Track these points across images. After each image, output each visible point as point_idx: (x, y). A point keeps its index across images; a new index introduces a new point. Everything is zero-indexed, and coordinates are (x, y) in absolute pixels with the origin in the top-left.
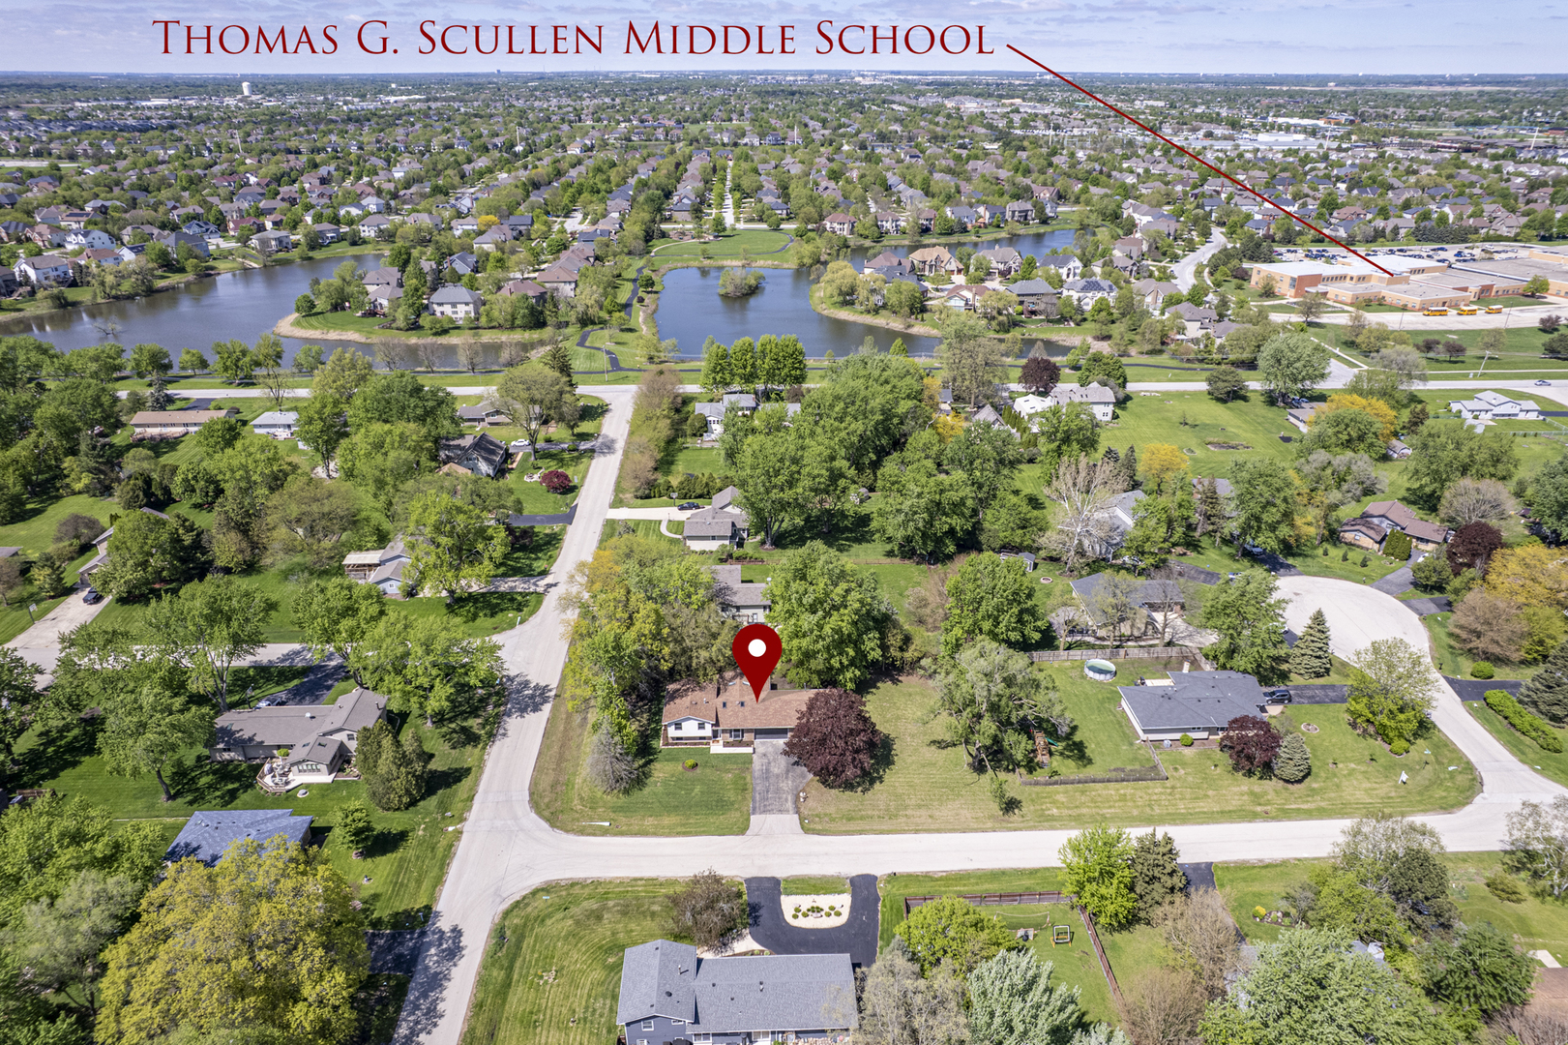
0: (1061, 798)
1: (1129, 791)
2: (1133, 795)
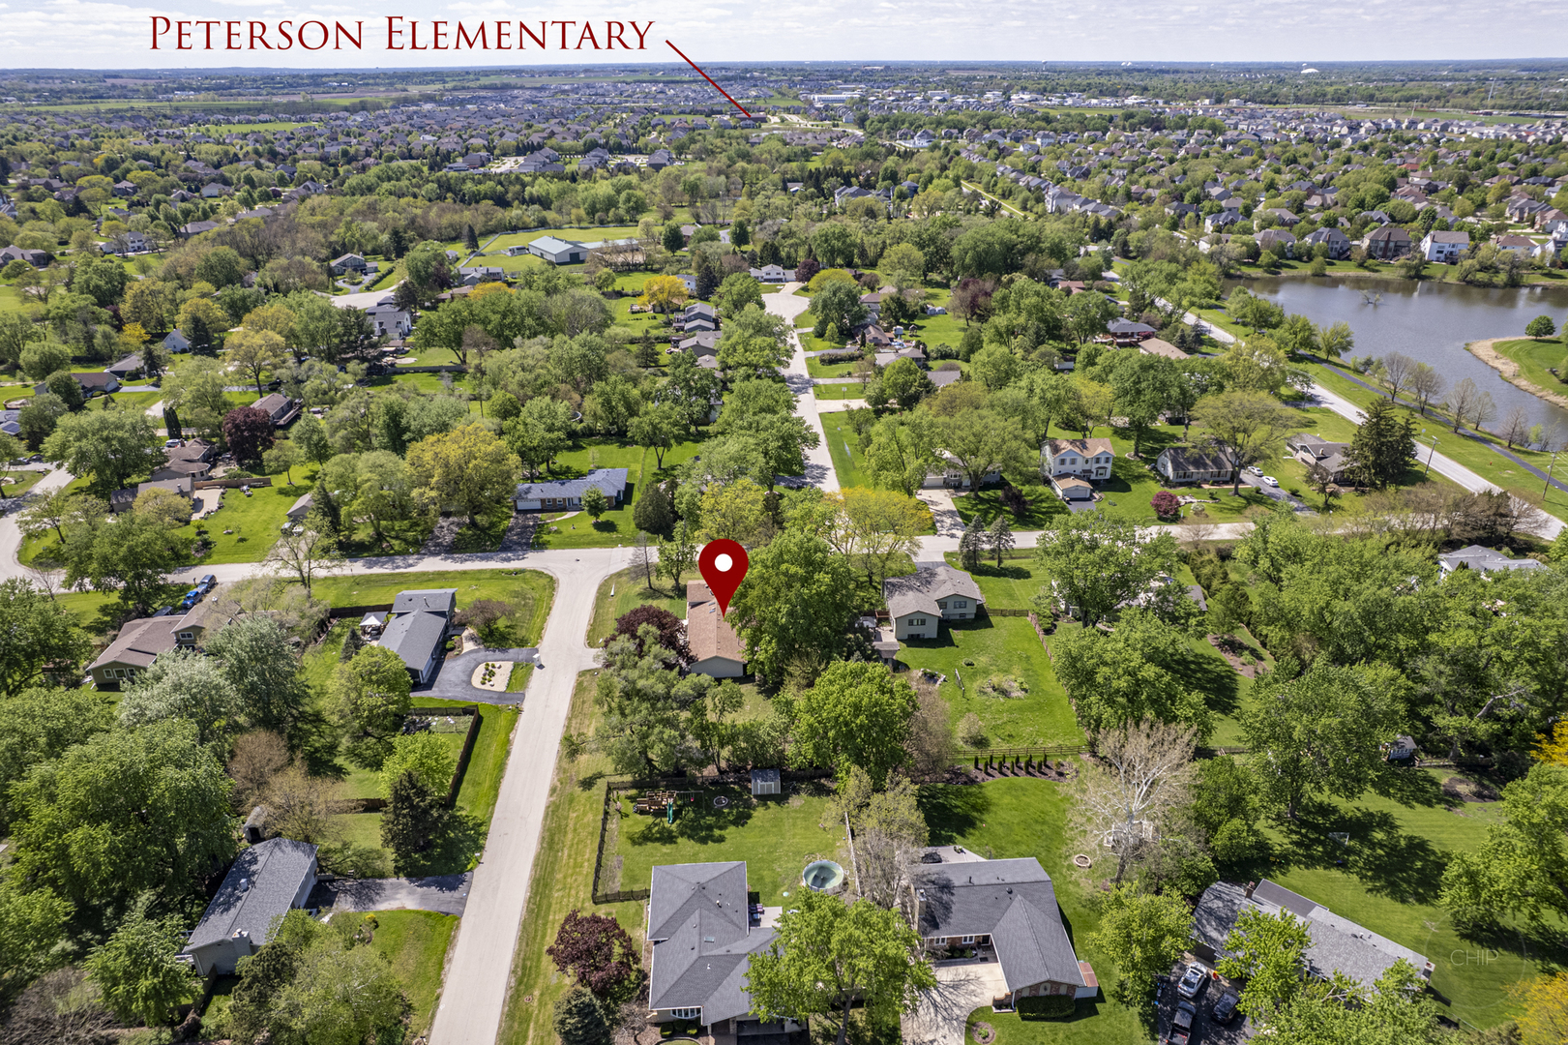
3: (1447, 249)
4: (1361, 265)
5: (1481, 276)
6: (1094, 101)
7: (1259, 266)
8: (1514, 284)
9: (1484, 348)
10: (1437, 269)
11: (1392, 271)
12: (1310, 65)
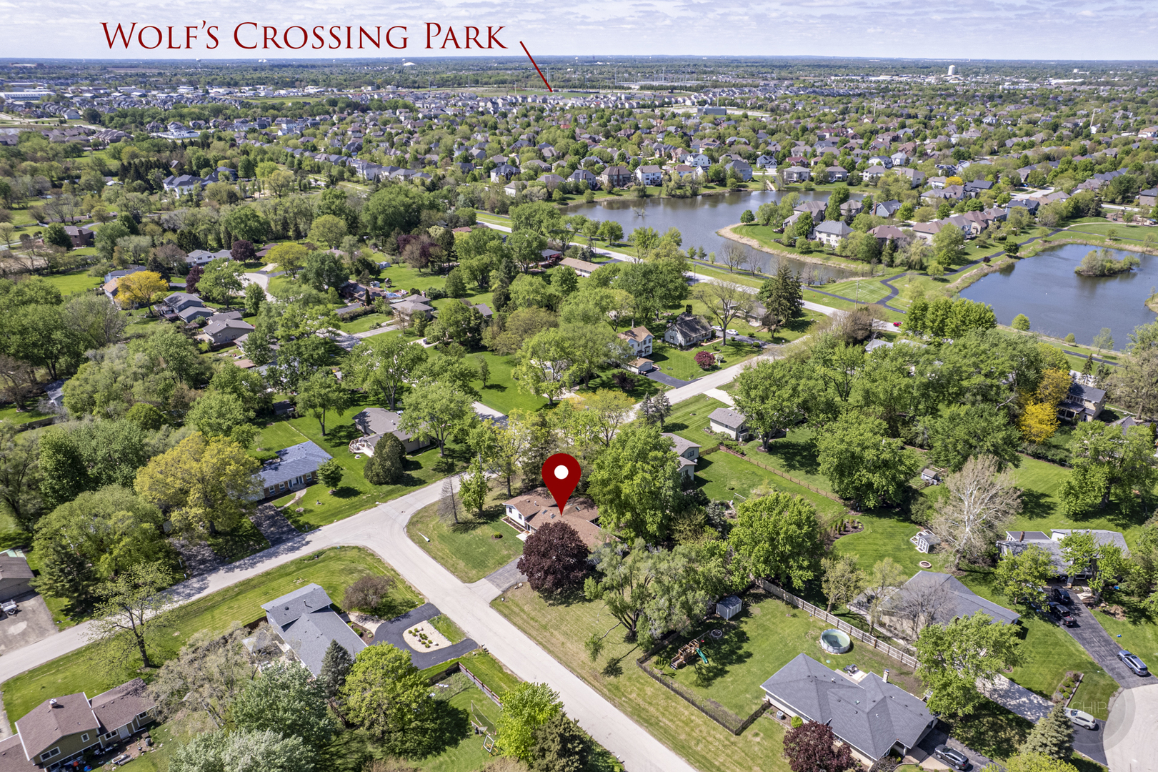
0: (649, 691)
1: (699, 722)
2: (698, 726)
3: (651, 177)
4: (610, 193)
5: (678, 192)
6: (282, 92)
7: (555, 201)
8: (695, 194)
9: (727, 232)
10: (651, 190)
11: (629, 195)
12: (408, 60)
